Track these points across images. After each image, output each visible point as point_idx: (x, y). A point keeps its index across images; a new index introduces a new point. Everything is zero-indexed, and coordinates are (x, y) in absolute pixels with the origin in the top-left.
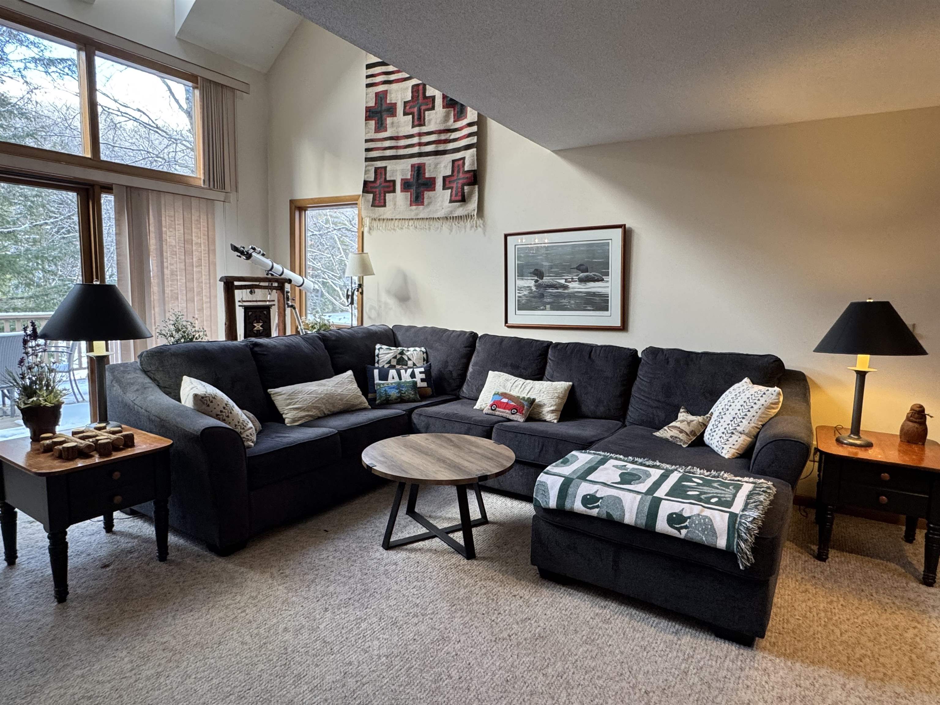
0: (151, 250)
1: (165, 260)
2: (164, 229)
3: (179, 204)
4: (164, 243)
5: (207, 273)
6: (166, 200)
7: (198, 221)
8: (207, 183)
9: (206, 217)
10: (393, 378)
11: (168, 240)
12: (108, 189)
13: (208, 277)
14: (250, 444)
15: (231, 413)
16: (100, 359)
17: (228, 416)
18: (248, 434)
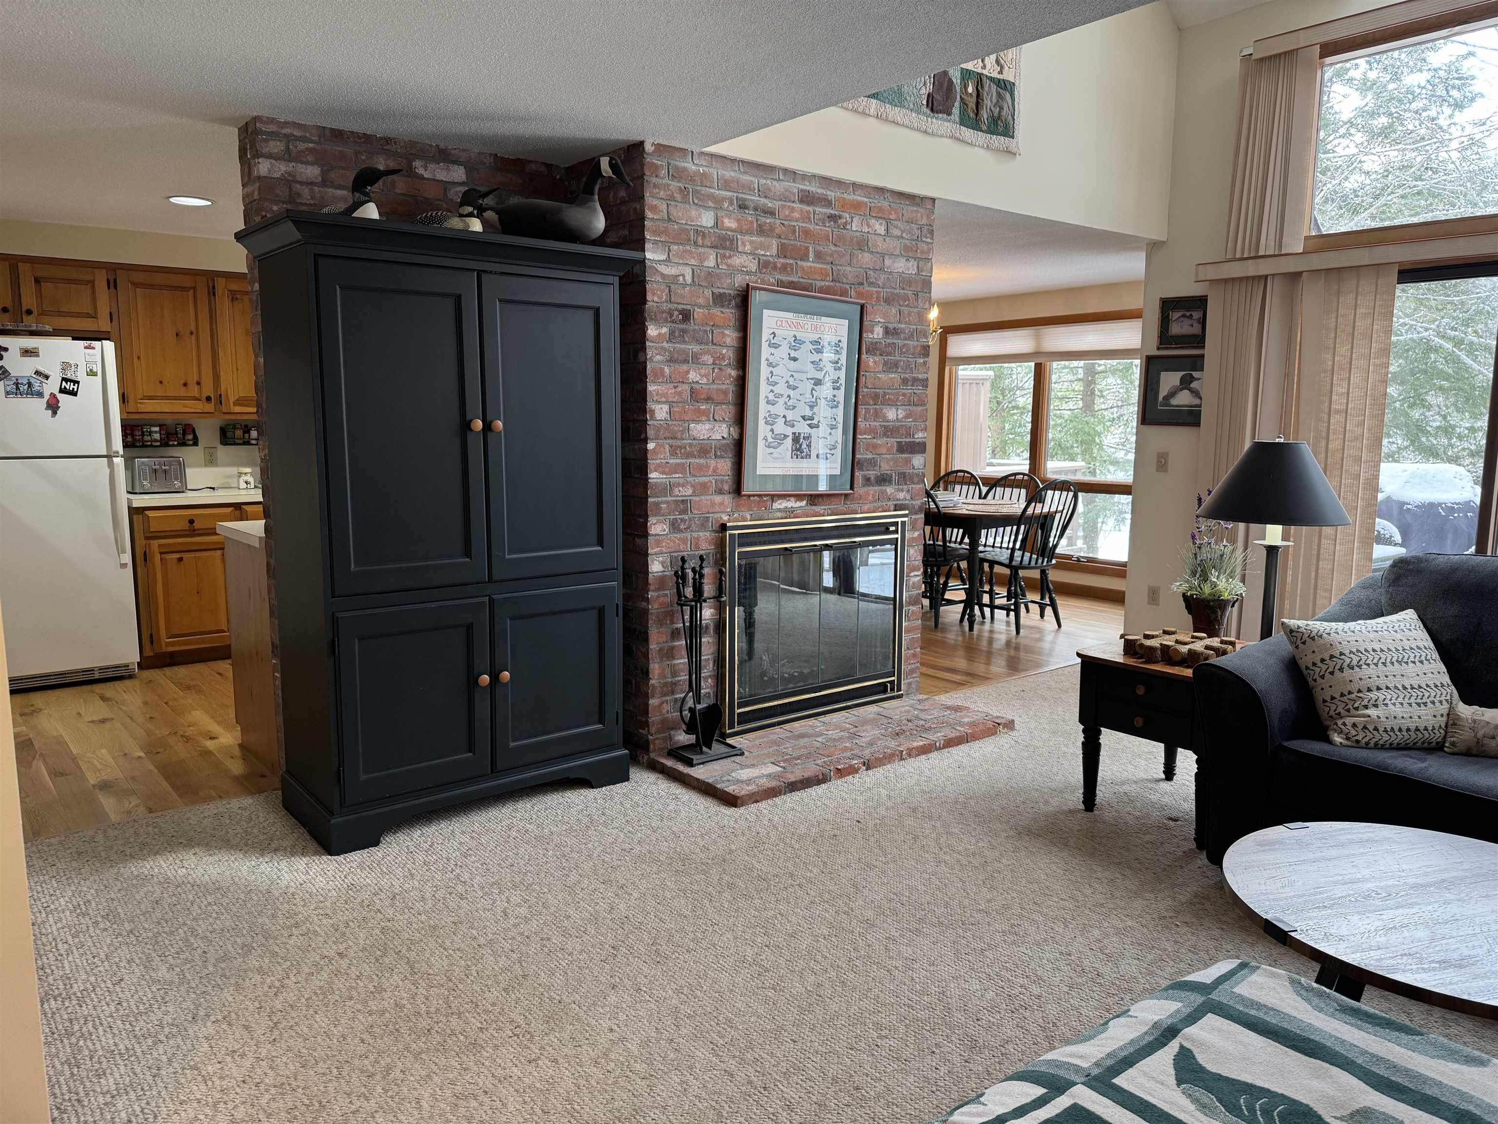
14: (1337, 739)
15: (1332, 673)
16: (1272, 551)
17: (1323, 677)
18: (1349, 721)
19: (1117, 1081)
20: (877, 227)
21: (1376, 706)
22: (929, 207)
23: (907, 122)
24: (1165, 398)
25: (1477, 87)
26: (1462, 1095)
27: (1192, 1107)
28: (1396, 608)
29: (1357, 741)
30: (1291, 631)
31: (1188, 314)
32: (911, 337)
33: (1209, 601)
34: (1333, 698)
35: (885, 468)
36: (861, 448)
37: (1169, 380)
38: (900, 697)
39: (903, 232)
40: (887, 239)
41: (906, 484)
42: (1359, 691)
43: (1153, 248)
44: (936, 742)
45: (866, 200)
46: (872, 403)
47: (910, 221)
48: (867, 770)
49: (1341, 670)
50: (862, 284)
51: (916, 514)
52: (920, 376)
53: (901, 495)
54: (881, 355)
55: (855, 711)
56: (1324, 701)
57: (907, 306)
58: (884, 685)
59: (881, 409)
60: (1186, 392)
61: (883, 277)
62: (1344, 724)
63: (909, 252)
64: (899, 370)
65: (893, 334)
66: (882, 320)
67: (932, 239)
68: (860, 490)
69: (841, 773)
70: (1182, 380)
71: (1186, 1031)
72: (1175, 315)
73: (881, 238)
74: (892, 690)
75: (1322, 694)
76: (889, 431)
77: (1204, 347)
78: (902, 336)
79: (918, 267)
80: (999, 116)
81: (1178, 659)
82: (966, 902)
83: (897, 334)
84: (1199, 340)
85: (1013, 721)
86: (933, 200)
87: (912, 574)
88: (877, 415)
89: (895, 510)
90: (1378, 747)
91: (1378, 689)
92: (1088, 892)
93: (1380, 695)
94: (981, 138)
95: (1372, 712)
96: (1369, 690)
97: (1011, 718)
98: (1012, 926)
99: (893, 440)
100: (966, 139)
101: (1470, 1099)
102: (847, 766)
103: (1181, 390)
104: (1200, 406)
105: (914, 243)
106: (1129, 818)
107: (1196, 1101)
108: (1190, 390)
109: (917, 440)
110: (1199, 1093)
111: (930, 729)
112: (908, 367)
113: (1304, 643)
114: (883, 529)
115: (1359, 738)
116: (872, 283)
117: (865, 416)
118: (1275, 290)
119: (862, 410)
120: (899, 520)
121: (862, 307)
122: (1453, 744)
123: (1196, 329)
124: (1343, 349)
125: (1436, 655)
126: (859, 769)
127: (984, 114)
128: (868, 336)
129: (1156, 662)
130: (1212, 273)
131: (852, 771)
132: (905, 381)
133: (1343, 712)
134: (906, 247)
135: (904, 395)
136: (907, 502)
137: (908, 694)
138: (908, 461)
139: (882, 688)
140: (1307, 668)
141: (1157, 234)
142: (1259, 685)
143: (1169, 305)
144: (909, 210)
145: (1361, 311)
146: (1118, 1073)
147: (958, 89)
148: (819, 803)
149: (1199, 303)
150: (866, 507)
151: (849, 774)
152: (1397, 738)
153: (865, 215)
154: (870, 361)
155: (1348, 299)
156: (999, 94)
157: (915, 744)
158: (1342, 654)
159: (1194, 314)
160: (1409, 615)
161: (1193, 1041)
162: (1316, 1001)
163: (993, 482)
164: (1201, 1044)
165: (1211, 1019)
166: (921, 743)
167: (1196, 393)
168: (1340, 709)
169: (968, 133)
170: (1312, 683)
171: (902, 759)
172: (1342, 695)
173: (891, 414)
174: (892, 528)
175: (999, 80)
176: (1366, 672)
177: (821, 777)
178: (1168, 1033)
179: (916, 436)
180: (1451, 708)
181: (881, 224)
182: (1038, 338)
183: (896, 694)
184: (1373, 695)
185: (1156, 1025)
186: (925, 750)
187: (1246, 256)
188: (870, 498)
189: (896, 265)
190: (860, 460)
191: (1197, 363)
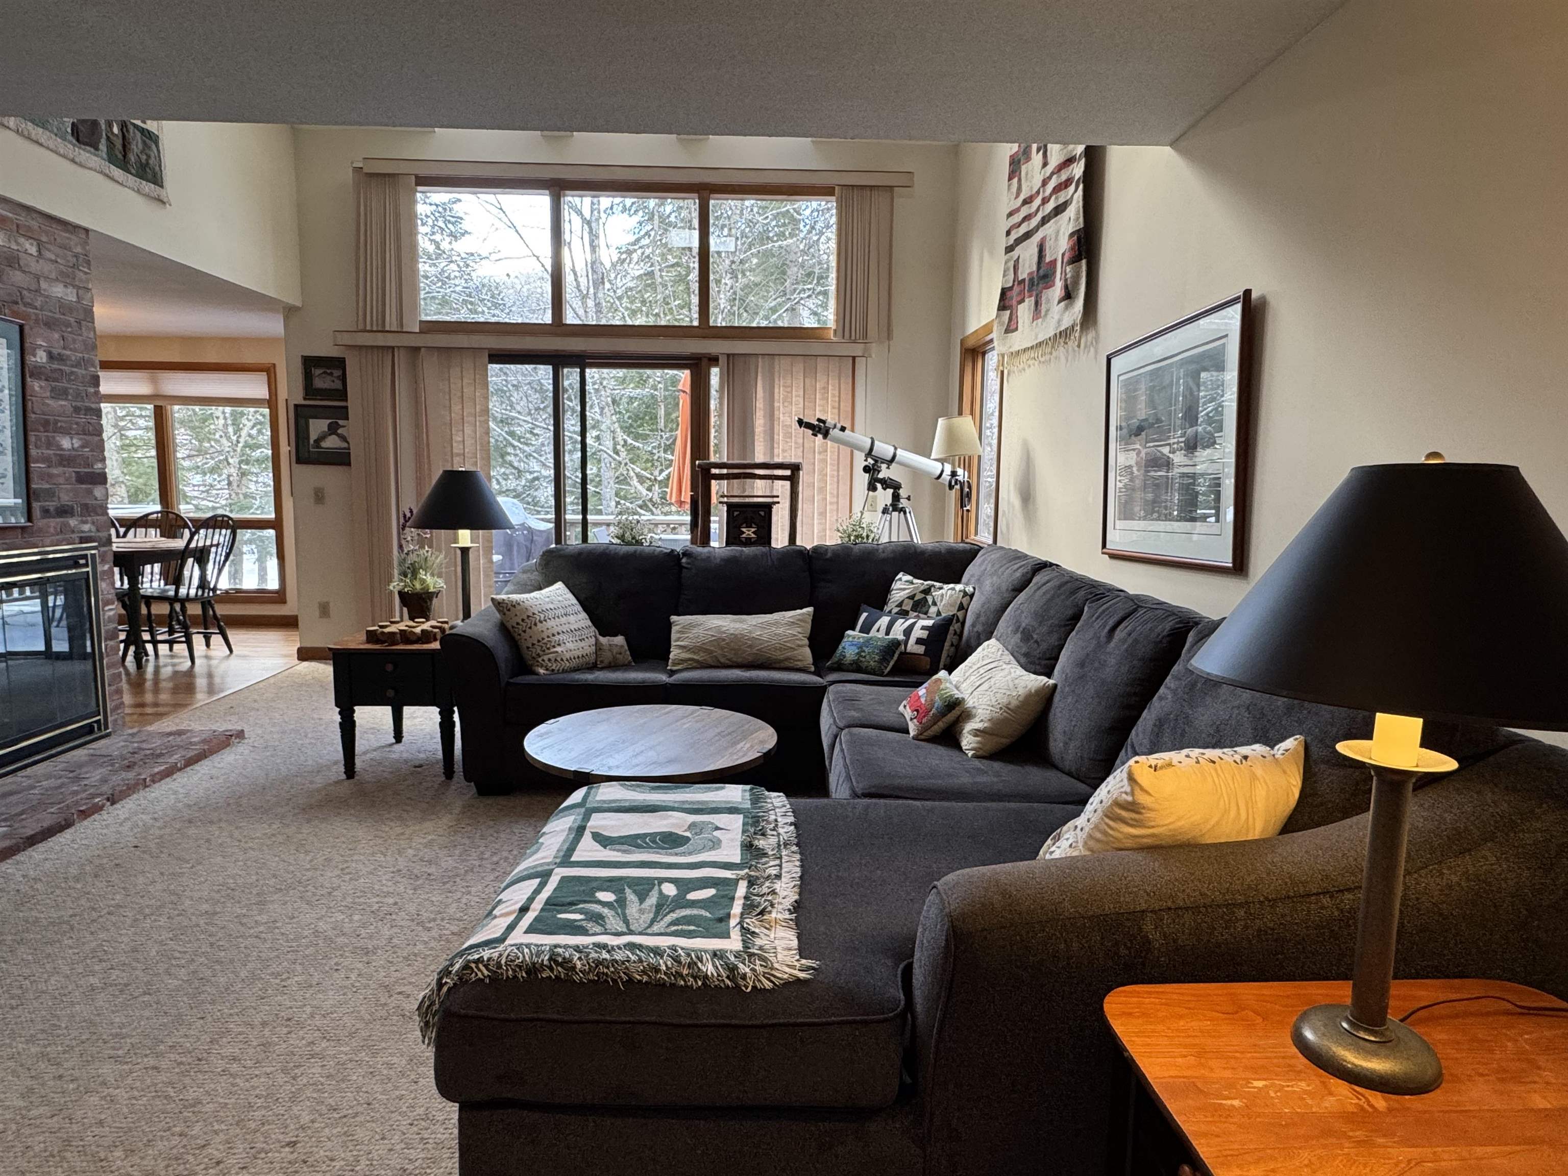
0: (757, 433)
1: (776, 445)
2: (776, 404)
3: (799, 367)
4: (776, 423)
5: (836, 462)
6: (782, 364)
7: (825, 389)
8: (840, 333)
9: (837, 381)
10: (878, 631)
11: (782, 418)
12: (714, 360)
13: (836, 468)
14: (542, 671)
15: (530, 628)
16: (465, 551)
17: (524, 631)
18: (546, 658)
19: (573, 859)
20: (28, 246)
21: (559, 645)
22: (84, 236)
23: (51, 146)
24: (315, 441)
25: (465, 226)
26: (726, 802)
27: (619, 854)
28: (550, 583)
29: (553, 670)
30: (499, 603)
31: (329, 371)
32: (78, 365)
33: (421, 594)
34: (533, 644)
35: (65, 498)
36: (34, 476)
37: (318, 427)
38: (108, 735)
39: (57, 256)
40: (41, 261)
41: (90, 516)
42: (548, 637)
43: (289, 312)
44: (176, 764)
45: (10, 215)
46: (42, 429)
47: (64, 247)
48: (112, 804)
49: (535, 624)
50: (17, 303)
51: (104, 546)
52: (93, 406)
53: (86, 527)
54: (46, 380)
55: (62, 758)
56: (528, 648)
57: (70, 333)
58: (90, 725)
59: (54, 437)
60: (334, 436)
61: (40, 299)
62: (543, 660)
63: (67, 279)
64: (70, 397)
65: (57, 359)
66: (44, 344)
67: (89, 269)
68: (40, 523)
69: (85, 814)
70: (330, 425)
71: (589, 824)
72: (317, 372)
73: (34, 259)
74: (99, 729)
75: (524, 645)
76: (66, 460)
77: (346, 400)
78: (68, 362)
79: (77, 294)
80: (148, 163)
81: (414, 638)
82: (291, 868)
83: (62, 360)
84: (343, 394)
85: (243, 731)
86: (87, 230)
87: (107, 608)
88: (49, 444)
89: (81, 543)
90: (564, 671)
91: (558, 634)
92: (387, 829)
93: (561, 637)
94: (131, 180)
95: (558, 649)
96: (554, 635)
97: (240, 728)
98: (342, 869)
99: (71, 470)
100: (116, 178)
101: (729, 802)
102: (90, 805)
103: (330, 435)
104: (349, 449)
105: (70, 270)
106: (385, 775)
107: (618, 850)
108: (338, 435)
109: (98, 471)
110: (618, 847)
111: (160, 755)
112: (78, 396)
113: (509, 610)
114: (71, 562)
115: (554, 667)
116: (29, 304)
117: (36, 443)
118: (401, 359)
119: (32, 439)
120: (88, 552)
121: (21, 327)
122: (602, 662)
123: (338, 385)
124: (456, 408)
125: (580, 609)
126: (103, 806)
127: (132, 158)
128: (30, 359)
129: (397, 644)
130: (347, 339)
131: (98, 809)
132: (77, 410)
133: (541, 653)
134: (62, 272)
135: (77, 423)
136: (93, 534)
137: (115, 732)
138: (90, 492)
139: (89, 729)
140: (513, 627)
141: (294, 300)
142: (490, 643)
143: (310, 363)
144: (63, 236)
145: (465, 381)
146: (571, 856)
147: (103, 127)
148: (76, 846)
149: (338, 363)
150: (48, 541)
151: (93, 814)
152: (574, 663)
153: (11, 230)
154: (36, 385)
155: (455, 372)
156: (144, 142)
157: (156, 770)
158: (534, 614)
159: (334, 371)
160: (559, 585)
161: (596, 827)
162: (638, 789)
163: (129, 523)
164: (602, 827)
165: (594, 816)
166: (163, 768)
167: (343, 438)
168: (539, 651)
169: (117, 173)
170: (518, 637)
171: (146, 786)
172: (539, 641)
173: (66, 443)
174: (82, 562)
175: (143, 129)
176: (550, 623)
177: (63, 823)
178: (580, 831)
179: (95, 467)
180: (597, 640)
181: (32, 244)
182: (154, 381)
183: (103, 733)
184: (557, 638)
185: (570, 829)
186: (169, 773)
187: (375, 329)
188: (52, 530)
189: (55, 289)
190: (35, 490)
191: (343, 413)
